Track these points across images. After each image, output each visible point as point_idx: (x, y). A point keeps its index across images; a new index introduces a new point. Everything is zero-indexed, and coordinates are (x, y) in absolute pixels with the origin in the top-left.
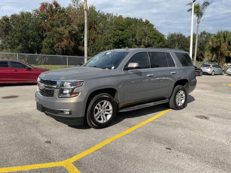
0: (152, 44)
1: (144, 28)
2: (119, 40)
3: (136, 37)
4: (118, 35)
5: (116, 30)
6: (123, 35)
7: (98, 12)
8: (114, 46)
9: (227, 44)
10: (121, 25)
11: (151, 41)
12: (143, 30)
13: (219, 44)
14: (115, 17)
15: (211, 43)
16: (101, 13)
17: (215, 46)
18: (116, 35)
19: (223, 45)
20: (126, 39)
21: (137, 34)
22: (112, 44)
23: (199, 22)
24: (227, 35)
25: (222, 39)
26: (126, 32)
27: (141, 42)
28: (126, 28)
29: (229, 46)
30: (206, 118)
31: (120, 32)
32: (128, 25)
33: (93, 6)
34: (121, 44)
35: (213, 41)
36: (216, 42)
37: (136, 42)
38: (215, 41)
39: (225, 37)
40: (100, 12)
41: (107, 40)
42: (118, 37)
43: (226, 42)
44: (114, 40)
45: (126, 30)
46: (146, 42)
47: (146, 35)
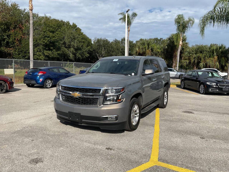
0: (81, 48)
1: (73, 32)
2: (50, 42)
3: (65, 40)
4: (49, 37)
5: (45, 31)
6: (54, 37)
7: (24, 11)
8: (45, 47)
9: (151, 51)
10: (51, 27)
11: (80, 45)
12: (72, 33)
13: (144, 50)
14: (43, 17)
15: (137, 49)
16: (27, 13)
17: (141, 52)
18: (45, 37)
19: (147, 51)
20: (57, 42)
21: (66, 37)
22: (41, 46)
23: (129, 30)
24: (150, 43)
25: (146, 46)
26: (57, 34)
27: (70, 45)
28: (56, 30)
29: (152, 53)
30: (191, 113)
31: (51, 34)
32: (59, 27)
33: (15, 4)
34: (52, 46)
35: (139, 48)
36: (142, 49)
37: (65, 44)
38: (141, 47)
39: (148, 45)
40: (26, 11)
41: (36, 42)
42: (49, 39)
43: (150, 49)
44: (44, 42)
45: (57, 32)
46: (75, 45)
47: (74, 39)
